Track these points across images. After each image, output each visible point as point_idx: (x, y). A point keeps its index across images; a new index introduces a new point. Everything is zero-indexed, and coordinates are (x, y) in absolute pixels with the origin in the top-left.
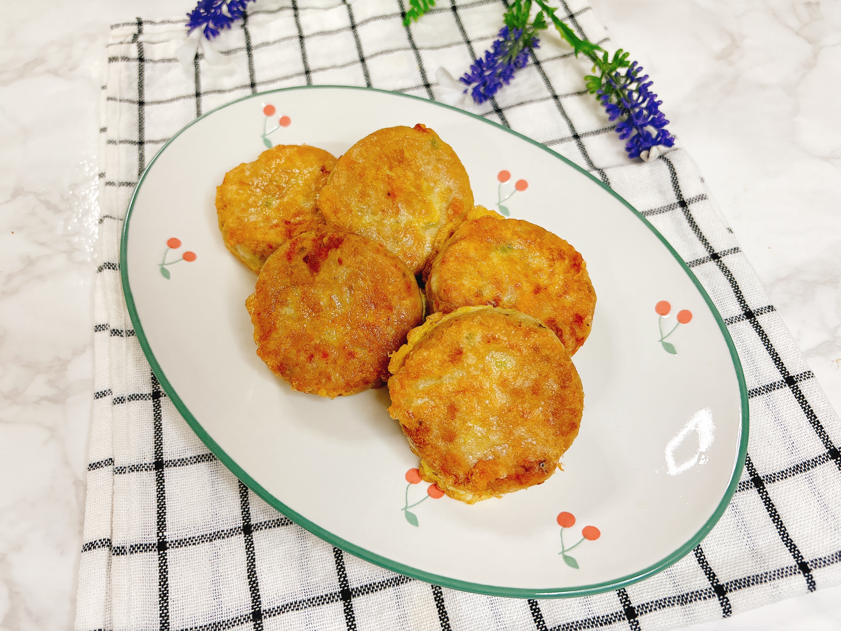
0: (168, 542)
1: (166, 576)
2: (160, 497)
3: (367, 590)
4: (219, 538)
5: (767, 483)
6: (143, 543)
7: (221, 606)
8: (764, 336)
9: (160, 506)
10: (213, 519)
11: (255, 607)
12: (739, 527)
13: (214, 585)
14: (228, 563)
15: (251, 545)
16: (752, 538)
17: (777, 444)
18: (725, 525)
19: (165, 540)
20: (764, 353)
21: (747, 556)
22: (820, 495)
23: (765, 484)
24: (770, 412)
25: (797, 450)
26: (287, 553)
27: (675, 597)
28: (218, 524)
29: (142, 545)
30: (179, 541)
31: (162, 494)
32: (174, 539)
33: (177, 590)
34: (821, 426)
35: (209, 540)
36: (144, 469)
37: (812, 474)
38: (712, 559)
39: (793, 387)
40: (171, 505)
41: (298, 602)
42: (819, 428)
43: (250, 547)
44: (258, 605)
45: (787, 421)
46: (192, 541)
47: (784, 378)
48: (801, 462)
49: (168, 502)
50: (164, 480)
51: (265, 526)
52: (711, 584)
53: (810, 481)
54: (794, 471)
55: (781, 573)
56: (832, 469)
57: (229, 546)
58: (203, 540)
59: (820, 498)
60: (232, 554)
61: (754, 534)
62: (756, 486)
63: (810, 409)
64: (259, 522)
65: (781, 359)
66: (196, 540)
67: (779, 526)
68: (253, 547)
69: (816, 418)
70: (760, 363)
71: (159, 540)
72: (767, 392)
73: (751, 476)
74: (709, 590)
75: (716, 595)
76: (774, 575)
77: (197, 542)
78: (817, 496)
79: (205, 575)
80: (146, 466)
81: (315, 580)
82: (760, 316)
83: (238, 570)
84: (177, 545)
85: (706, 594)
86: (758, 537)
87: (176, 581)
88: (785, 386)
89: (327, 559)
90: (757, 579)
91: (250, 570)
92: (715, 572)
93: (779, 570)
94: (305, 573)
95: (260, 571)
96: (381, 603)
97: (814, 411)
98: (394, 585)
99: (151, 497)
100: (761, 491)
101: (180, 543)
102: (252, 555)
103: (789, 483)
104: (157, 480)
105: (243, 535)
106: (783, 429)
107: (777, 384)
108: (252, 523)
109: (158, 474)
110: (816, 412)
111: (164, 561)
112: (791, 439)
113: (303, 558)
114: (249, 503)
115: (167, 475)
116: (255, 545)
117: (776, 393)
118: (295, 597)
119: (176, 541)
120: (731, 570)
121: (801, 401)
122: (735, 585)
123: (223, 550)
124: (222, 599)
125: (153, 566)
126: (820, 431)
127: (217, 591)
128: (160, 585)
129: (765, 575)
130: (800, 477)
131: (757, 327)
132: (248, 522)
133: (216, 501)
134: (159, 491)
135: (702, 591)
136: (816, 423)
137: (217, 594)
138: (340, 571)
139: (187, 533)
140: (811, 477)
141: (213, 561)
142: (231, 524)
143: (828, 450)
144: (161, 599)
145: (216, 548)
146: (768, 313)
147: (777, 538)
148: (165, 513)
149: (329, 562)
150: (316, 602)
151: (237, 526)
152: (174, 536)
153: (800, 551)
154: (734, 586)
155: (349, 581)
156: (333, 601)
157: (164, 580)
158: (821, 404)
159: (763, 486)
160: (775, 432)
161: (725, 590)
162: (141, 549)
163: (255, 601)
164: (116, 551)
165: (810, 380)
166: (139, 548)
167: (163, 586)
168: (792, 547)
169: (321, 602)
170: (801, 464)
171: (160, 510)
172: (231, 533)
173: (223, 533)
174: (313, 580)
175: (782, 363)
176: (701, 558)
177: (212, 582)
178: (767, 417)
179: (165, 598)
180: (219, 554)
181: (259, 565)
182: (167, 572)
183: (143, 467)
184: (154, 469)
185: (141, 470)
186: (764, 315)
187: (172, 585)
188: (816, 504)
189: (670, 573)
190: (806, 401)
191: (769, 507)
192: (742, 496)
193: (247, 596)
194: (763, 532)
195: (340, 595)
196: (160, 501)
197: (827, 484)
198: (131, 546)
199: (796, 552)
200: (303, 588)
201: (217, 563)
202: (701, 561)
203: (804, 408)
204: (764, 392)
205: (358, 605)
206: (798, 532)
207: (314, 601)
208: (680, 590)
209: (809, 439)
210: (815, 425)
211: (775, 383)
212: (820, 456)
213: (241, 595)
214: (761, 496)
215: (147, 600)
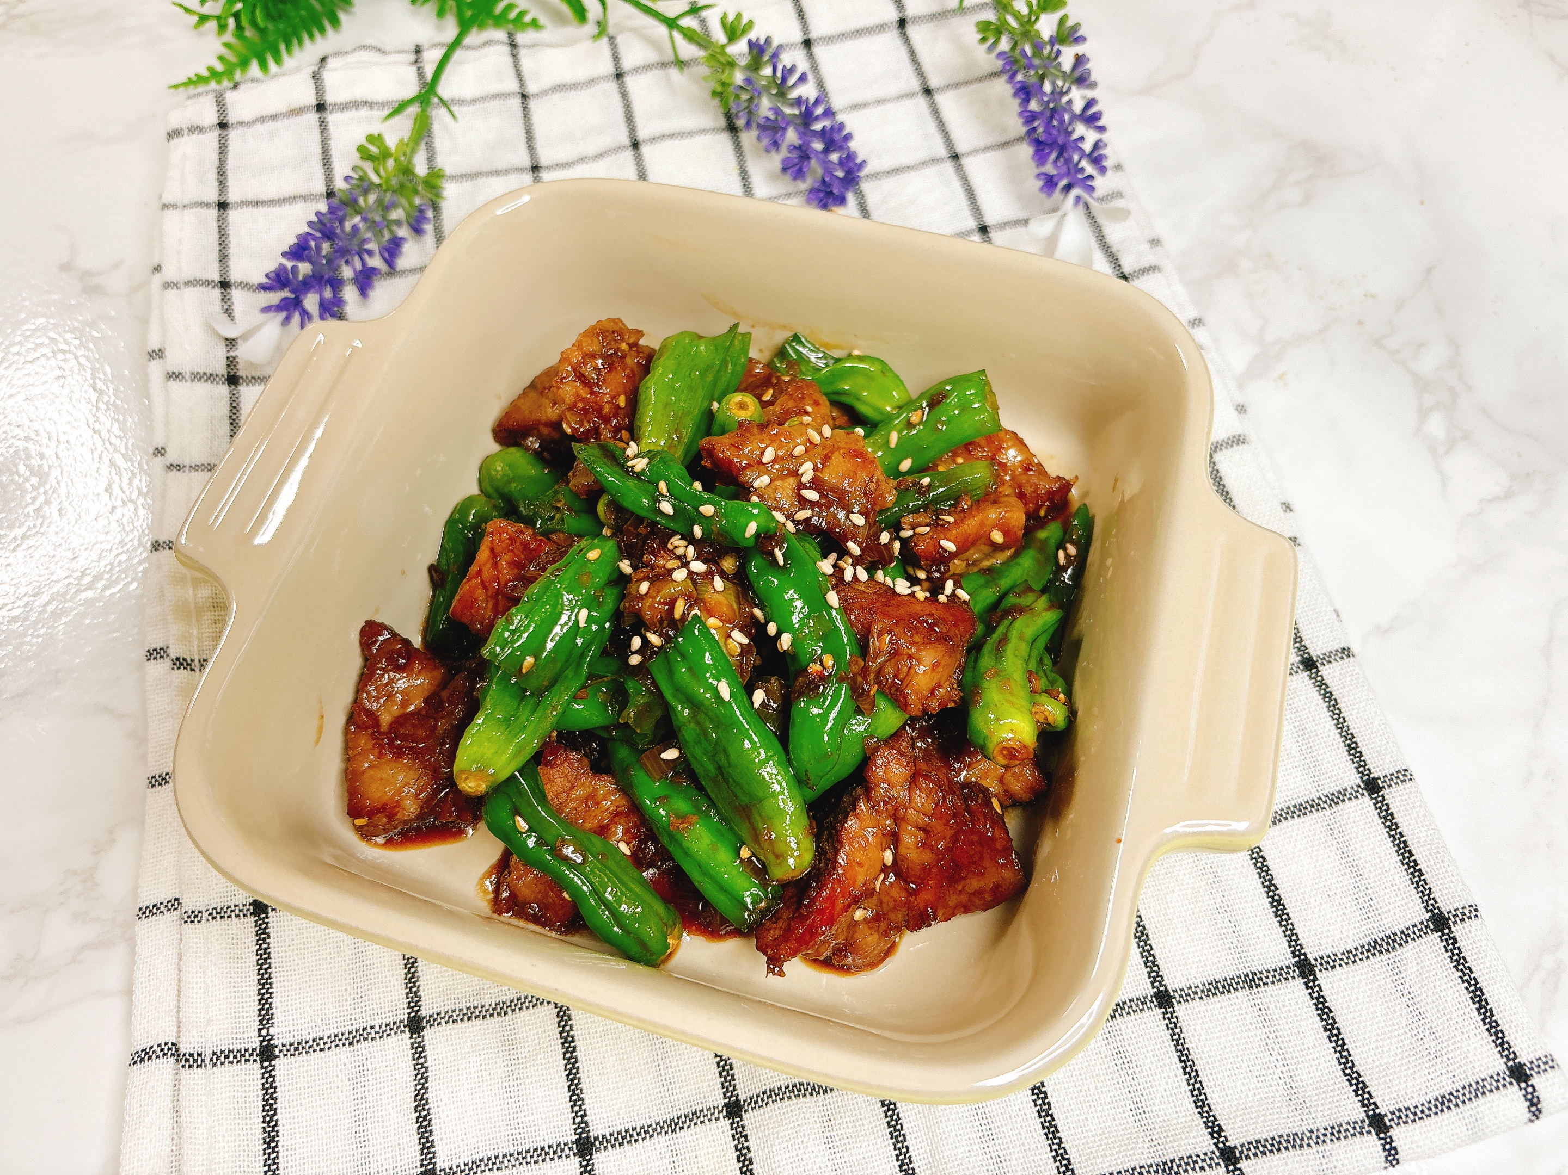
0: (277, 1047)
1: (275, 1106)
2: (262, 964)
3: (621, 1141)
4: (365, 1039)
5: (1320, 970)
6: (235, 1047)
7: (367, 1160)
8: (1332, 703)
9: (262, 981)
10: (356, 1006)
11: (425, 1163)
12: (1270, 1047)
13: (357, 1123)
14: (382, 1085)
15: (421, 1052)
16: (1291, 1067)
17: (1344, 900)
18: (1244, 1041)
19: (272, 1042)
20: (1331, 734)
21: (1280, 1099)
22: (1412, 995)
23: (1318, 972)
24: (1335, 842)
25: (1377, 913)
26: (483, 1067)
27: (1150, 1166)
28: (364, 1014)
29: (233, 1051)
30: (296, 1045)
31: (266, 959)
32: (287, 1041)
33: (293, 1131)
34: (1420, 870)
35: (347, 1042)
36: (233, 914)
37: (1399, 958)
38: (1219, 1101)
39: (1376, 798)
40: (282, 979)
41: (501, 1157)
42: (1417, 874)
43: (420, 1057)
44: (431, 1159)
45: (1363, 860)
46: (318, 1044)
47: (1363, 781)
48: (1382, 935)
49: (278, 974)
50: (268, 934)
51: (447, 1018)
52: (1215, 1144)
53: (1396, 969)
54: (1369, 950)
55: (1336, 1133)
56: (1434, 949)
57: (384, 1053)
58: (337, 1042)
59: (1412, 1001)
60: (389, 1069)
61: (1296, 1060)
62: (1303, 975)
63: (1403, 839)
64: (435, 1011)
65: (1359, 744)
66: (325, 1043)
67: (1339, 1049)
68: (425, 1057)
69: (1412, 855)
70: (1322, 751)
71: (261, 1042)
72: (1331, 805)
73: (1294, 957)
74: (1209, 1155)
75: (1222, 1163)
76: (1325, 1135)
77: (327, 1047)
78: (1406, 998)
79: (341, 1106)
80: (237, 909)
81: (532, 1118)
82: (1327, 667)
83: (398, 1098)
84: (292, 1051)
85: (1204, 1161)
86: (1301, 1065)
87: (292, 1115)
88: (1363, 795)
89: (554, 1082)
90: (1294, 1140)
91: (419, 1098)
92: (1222, 1125)
93: (1332, 1128)
94: (514, 1105)
95: (435, 1100)
96: (644, 1162)
97: (1409, 843)
98: (666, 1133)
99: (247, 965)
100: (1311, 984)
101: (297, 1048)
102: (423, 1070)
103: (1359, 972)
104: (257, 935)
105: (408, 1034)
106: (1355, 874)
107: (1349, 791)
108: (423, 1013)
109: (259, 922)
110: (1412, 847)
111: (270, 1080)
112: (1367, 892)
113: (511, 1078)
114: (418, 977)
115: (275, 925)
116: (428, 1053)
117: (1347, 808)
118: (496, 1147)
119: (291, 1045)
120: (1251, 1122)
121: (1388, 823)
122: (1256, 1148)
123: (373, 1060)
124: (371, 1149)
125: (251, 1088)
126: (1417, 879)
127: (362, 1134)
128: (264, 1122)
129: (1309, 1135)
130: (1378, 961)
131: (1321, 685)
132: (418, 1011)
133: (361, 974)
134: (261, 955)
135: (1198, 1156)
136: (1412, 864)
137: (362, 1139)
138: (575, 1105)
139: (311, 1031)
140: (1398, 964)
141: (355, 1081)
142: (387, 1015)
143: (1430, 914)
144: (265, 1146)
145: (360, 1058)
146: (1341, 662)
147: (1334, 1069)
148: (271, 993)
149: (556, 1088)
150: (532, 1157)
151: (398, 1019)
152: (288, 1034)
153: (1373, 1095)
154: (1253, 1151)
155: (590, 1124)
156: (560, 1157)
157: (271, 1113)
158: (1423, 830)
159: (1314, 975)
160: (1341, 879)
161: (1238, 1155)
162: (231, 1059)
163: (425, 1151)
164: (187, 1060)
165: (1406, 786)
166: (227, 1057)
167: (269, 1122)
168: (1359, 1086)
169: (540, 1158)
170: (1383, 939)
171: (263, 988)
172: (389, 1029)
173: (373, 1031)
174: (527, 1119)
175: (1360, 752)
176: (1200, 1098)
177: (353, 1119)
178: (1328, 850)
179: (273, 1145)
180: (365, 1068)
181: (434, 1089)
182: (276, 1099)
183: (232, 911)
184: (251, 914)
185: (229, 917)
186: (1334, 664)
187: (284, 1121)
188: (1405, 1011)
189: (1146, 1122)
190: (1396, 824)
191: (1324, 1013)
192: (1276, 992)
193: (413, 1143)
194: (1310, 1057)
195: (575, 1146)
196: (261, 972)
197: (1424, 977)
198: (214, 1054)
199: (1366, 1096)
200: (510, 1132)
201: (363, 1084)
202: (1200, 1104)
203: (1393, 836)
204: (1326, 806)
205: (605, 1165)
206: (1371, 1059)
207: (528, 1155)
208: (1160, 1153)
209: (1399, 893)
210: (1410, 868)
211: (1346, 790)
212: (1415, 926)
213: (401, 1141)
214: (1310, 994)
215: (241, 1149)
